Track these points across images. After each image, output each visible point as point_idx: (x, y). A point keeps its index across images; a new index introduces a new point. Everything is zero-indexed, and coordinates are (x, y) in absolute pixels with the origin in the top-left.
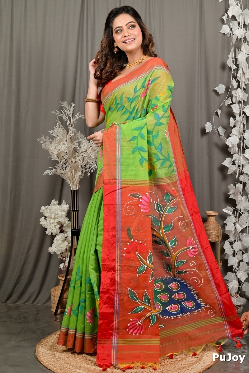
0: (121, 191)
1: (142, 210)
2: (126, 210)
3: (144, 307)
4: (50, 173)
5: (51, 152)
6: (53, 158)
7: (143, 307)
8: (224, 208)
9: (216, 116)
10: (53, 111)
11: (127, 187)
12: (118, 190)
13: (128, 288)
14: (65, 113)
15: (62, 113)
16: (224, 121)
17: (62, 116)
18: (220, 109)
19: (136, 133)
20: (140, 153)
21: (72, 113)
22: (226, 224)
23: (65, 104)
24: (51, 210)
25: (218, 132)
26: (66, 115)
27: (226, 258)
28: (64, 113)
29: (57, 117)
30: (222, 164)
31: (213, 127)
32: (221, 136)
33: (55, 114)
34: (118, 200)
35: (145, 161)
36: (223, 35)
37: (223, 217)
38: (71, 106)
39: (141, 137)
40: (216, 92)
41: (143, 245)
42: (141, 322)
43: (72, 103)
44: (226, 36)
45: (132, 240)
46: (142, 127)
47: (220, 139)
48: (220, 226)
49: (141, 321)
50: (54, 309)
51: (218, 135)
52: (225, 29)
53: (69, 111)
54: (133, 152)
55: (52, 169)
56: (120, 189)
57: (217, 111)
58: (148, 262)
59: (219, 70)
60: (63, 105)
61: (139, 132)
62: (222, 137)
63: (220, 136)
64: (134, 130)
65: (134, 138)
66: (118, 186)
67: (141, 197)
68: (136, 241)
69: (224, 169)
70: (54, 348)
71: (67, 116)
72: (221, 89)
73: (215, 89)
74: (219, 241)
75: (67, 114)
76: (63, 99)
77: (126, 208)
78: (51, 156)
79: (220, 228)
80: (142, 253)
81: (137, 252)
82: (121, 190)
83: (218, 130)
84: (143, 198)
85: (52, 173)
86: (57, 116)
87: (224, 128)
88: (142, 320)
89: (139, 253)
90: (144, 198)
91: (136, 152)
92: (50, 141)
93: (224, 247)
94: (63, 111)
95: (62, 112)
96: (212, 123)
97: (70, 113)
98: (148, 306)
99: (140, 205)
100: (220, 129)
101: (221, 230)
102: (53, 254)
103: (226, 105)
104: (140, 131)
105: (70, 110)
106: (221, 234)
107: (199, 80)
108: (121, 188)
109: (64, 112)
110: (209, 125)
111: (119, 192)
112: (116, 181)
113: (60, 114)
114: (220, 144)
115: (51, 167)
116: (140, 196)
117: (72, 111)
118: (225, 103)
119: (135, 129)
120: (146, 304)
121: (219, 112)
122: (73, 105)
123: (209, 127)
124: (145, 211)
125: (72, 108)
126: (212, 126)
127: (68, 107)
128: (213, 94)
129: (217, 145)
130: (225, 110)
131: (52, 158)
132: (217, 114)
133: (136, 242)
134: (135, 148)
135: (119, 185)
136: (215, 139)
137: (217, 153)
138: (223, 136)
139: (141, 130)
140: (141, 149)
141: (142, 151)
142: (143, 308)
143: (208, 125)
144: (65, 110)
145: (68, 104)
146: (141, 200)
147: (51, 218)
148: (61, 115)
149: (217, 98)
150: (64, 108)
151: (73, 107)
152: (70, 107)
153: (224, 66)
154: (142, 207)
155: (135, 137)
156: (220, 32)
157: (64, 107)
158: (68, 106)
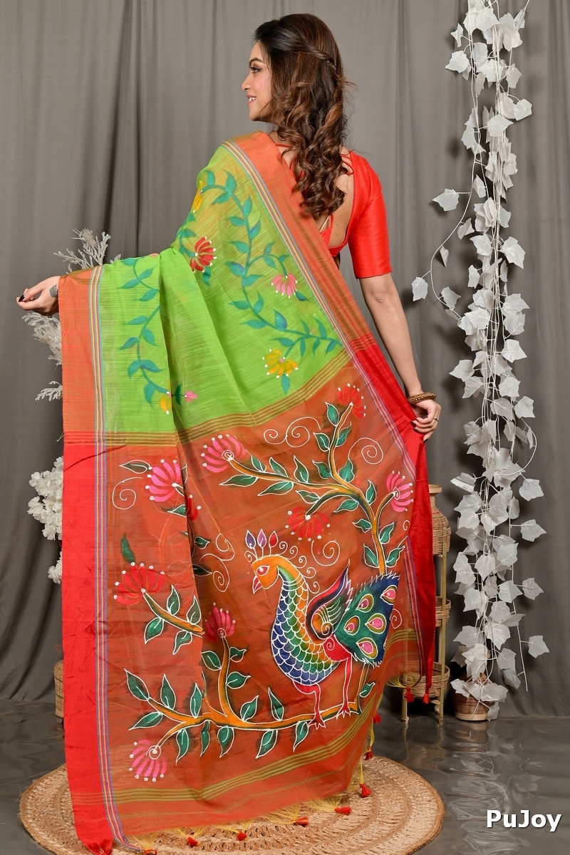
0: (105, 458)
1: (152, 498)
2: (117, 498)
3: (162, 714)
4: (53, 395)
5: (54, 347)
6: (59, 360)
7: (160, 713)
8: (455, 477)
9: (438, 264)
10: (60, 252)
11: (117, 449)
12: (100, 454)
13: (127, 671)
14: (87, 256)
15: (80, 257)
16: (457, 273)
17: (81, 263)
18: (446, 246)
19: (136, 331)
20: (145, 376)
21: (102, 257)
22: (458, 515)
23: (87, 235)
24: (55, 480)
25: (442, 299)
26: (89, 261)
27: (458, 592)
28: (84, 256)
29: (69, 266)
30: (451, 373)
31: (429, 289)
32: (448, 308)
33: (64, 259)
34: (99, 477)
35: (156, 391)
36: (453, 74)
37: (454, 496)
38: (101, 240)
39: (146, 339)
40: (436, 205)
41: (156, 574)
42: (158, 749)
43: (104, 233)
44: (460, 77)
45: (133, 564)
46: (148, 317)
47: (446, 317)
48: (446, 519)
49: (157, 746)
50: (60, 710)
51: (441, 307)
52: (459, 61)
53: (96, 252)
54: (130, 373)
55: (56, 386)
56: (103, 452)
57: (439, 252)
58: (169, 610)
59: (444, 158)
60: (83, 239)
61: (141, 329)
62: (450, 311)
63: (447, 310)
64: (129, 324)
65: (131, 342)
66: (100, 446)
67: (150, 468)
68: (142, 565)
69: (454, 385)
70: (62, 802)
71: (92, 263)
72: (449, 199)
73: (435, 200)
74: (445, 553)
75: (91, 258)
76: (83, 225)
77: (117, 494)
78: (53, 355)
79: (446, 522)
80: (154, 591)
81: (143, 591)
82: (105, 454)
83: (441, 295)
84: (155, 472)
85: (56, 396)
86: (68, 262)
87: (456, 290)
88: (160, 745)
89: (149, 591)
90: (157, 470)
91: (137, 372)
92: (52, 321)
93: (456, 567)
94: (83, 252)
95: (81, 253)
96: (426, 279)
97: (98, 257)
98: (170, 713)
99: (147, 487)
100: (447, 294)
101: (449, 528)
102: (59, 582)
103: (461, 237)
104: (143, 325)
105: (99, 248)
106: (449, 537)
107: (398, 180)
108: (105, 449)
109: (86, 254)
110: (421, 283)
111: (100, 460)
112: (94, 436)
113: (76, 258)
114: (446, 326)
115: (54, 382)
116: (148, 467)
117: (104, 251)
118: (458, 233)
119: (134, 323)
120: (167, 707)
121: (445, 253)
122: (106, 238)
123: (419, 288)
124: (159, 499)
125: (104, 245)
126: (427, 285)
127: (93, 243)
128: (431, 211)
129: (439, 330)
130: (458, 248)
131: (57, 361)
132: (439, 257)
133: (142, 568)
134: (134, 363)
135: (102, 444)
136: (436, 316)
137: (439, 349)
138: (452, 309)
139: (147, 324)
140: (146, 366)
141: (149, 370)
142: (160, 716)
143: (417, 284)
144: (86, 249)
145: (94, 235)
146: (149, 476)
147: (54, 500)
148: (77, 261)
149: (440, 221)
150: (84, 246)
151: (107, 243)
152: (98, 241)
153: (455, 147)
154: (152, 492)
155: (133, 338)
156: (446, 67)
157: (85, 242)
158: (95, 239)
